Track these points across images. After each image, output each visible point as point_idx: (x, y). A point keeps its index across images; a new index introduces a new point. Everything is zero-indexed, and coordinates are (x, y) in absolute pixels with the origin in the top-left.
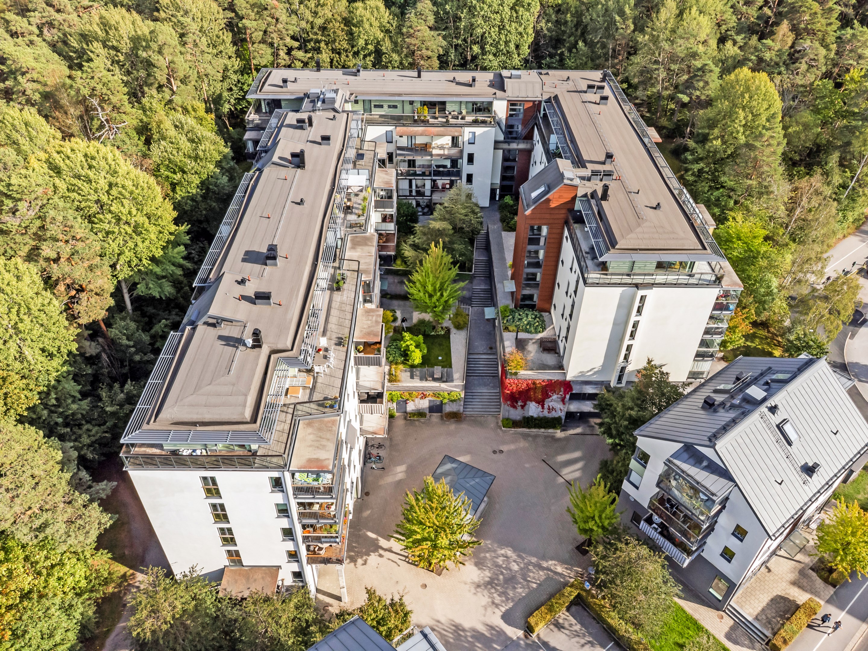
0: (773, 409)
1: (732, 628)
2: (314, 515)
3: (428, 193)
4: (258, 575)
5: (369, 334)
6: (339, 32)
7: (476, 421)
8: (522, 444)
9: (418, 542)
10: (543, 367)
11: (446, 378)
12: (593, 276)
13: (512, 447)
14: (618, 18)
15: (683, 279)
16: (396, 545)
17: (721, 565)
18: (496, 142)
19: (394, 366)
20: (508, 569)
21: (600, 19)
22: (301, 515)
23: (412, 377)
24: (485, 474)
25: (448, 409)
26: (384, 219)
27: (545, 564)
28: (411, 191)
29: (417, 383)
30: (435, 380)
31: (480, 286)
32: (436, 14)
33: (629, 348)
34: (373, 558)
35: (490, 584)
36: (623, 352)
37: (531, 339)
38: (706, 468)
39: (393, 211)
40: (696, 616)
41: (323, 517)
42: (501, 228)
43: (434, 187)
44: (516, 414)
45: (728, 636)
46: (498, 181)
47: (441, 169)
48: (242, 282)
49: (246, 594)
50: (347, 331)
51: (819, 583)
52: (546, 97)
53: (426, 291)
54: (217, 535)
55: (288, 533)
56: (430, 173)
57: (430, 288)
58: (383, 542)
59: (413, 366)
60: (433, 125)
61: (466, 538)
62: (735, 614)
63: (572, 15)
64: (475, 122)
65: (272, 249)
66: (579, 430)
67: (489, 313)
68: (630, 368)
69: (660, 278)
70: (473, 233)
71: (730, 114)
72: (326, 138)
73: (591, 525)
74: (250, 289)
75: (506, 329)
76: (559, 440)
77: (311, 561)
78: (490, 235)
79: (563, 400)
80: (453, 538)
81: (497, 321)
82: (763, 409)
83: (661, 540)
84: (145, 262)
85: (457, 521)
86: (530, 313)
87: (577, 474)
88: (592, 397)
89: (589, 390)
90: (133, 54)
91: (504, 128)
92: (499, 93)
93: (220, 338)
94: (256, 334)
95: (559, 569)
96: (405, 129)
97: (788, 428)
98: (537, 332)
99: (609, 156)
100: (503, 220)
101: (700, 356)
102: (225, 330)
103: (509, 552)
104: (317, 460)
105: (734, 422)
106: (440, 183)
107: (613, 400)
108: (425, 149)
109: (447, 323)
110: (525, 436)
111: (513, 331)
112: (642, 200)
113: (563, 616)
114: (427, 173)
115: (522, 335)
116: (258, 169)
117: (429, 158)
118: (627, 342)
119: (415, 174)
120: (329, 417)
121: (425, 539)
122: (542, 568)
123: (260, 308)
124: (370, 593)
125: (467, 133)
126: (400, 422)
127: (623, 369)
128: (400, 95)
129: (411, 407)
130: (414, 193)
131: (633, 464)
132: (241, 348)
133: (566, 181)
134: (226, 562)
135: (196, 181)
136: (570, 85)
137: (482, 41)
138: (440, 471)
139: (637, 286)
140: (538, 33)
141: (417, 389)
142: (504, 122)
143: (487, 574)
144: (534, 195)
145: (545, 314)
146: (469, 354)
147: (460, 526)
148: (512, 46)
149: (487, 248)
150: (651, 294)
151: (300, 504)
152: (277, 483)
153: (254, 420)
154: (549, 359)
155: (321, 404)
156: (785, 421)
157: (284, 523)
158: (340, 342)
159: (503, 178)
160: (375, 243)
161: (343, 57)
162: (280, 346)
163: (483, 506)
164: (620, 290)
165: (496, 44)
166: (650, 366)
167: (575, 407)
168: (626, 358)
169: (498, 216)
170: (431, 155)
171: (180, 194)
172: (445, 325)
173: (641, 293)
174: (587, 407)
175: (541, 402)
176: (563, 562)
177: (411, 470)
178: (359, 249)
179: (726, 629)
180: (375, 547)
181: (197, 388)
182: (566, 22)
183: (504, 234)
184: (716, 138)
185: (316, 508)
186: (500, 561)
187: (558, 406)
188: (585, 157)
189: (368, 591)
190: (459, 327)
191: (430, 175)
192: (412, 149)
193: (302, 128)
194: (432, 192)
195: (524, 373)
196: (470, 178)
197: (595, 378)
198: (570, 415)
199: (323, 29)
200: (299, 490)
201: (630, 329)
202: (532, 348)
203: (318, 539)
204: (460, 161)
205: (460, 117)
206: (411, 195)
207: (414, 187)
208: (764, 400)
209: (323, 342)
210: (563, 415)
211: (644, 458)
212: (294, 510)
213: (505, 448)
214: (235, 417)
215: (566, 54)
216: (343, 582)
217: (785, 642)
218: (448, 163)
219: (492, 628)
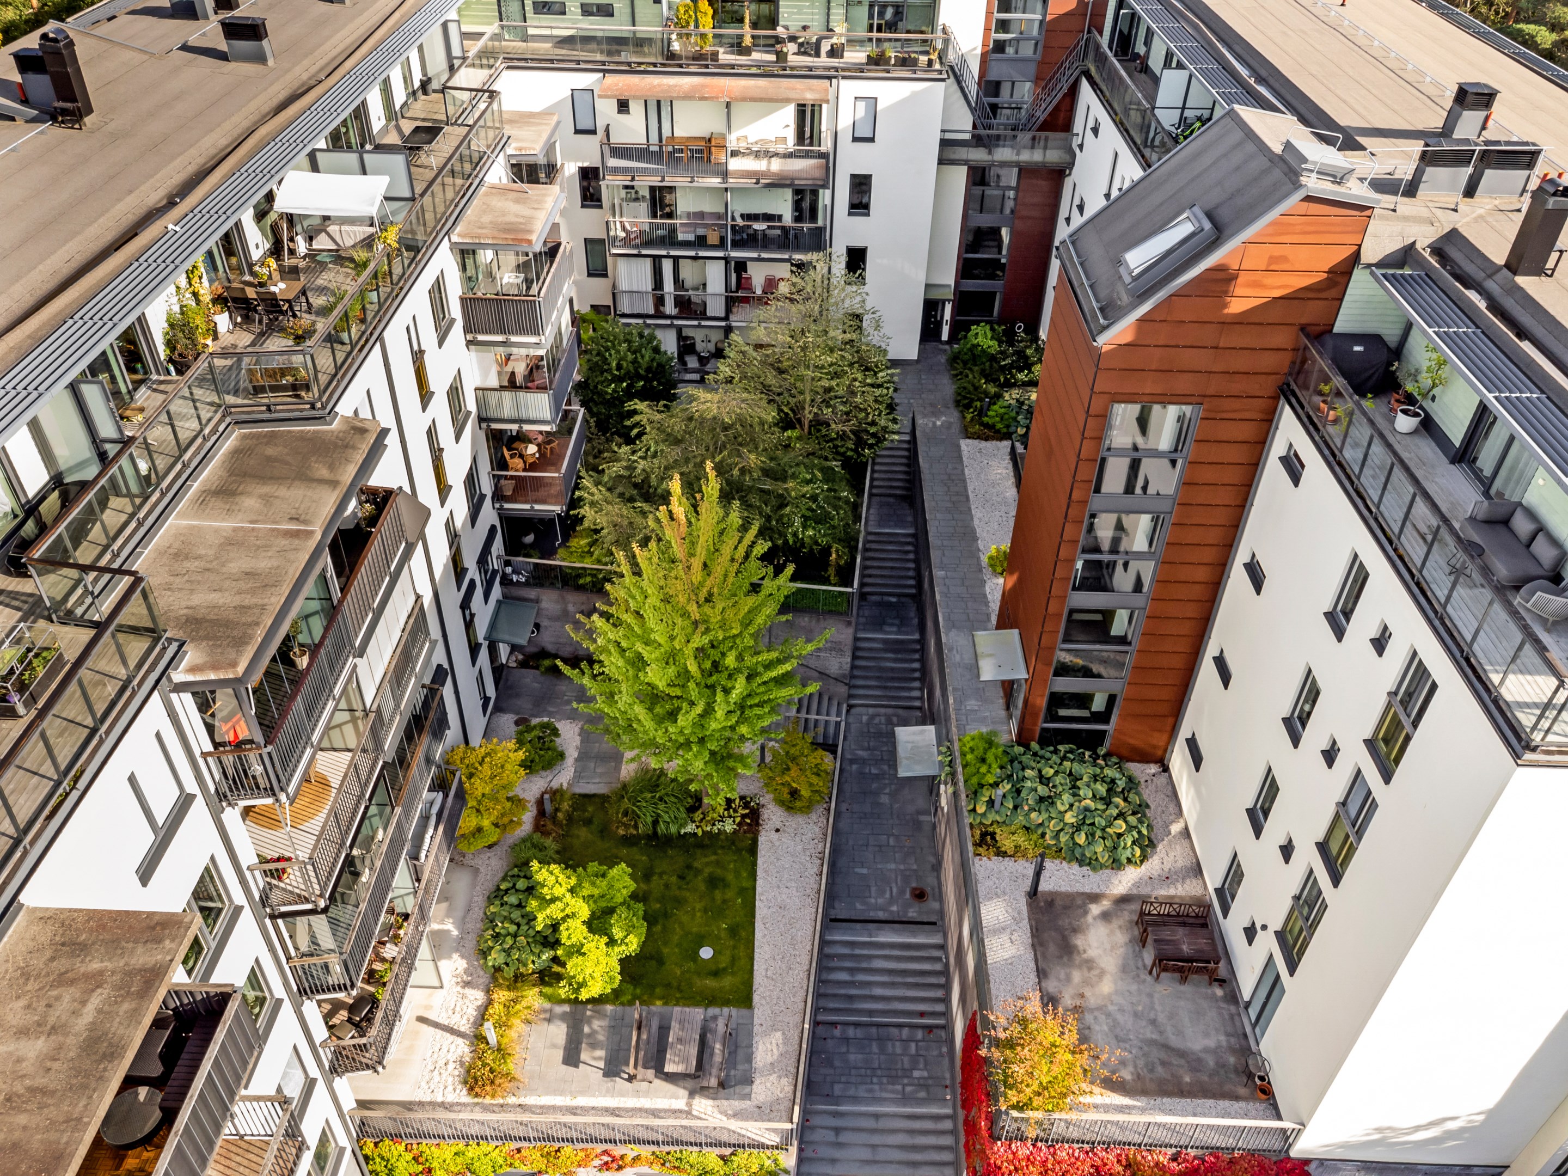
3: (716, 307)
11: (720, 1068)
18: (947, 140)
19: (502, 995)
23: (572, 1058)
28: (660, 301)
30: (667, 1076)
31: (880, 629)
37: (1095, 898)
42: (956, 428)
43: (738, 288)
46: (948, 276)
47: (760, 226)
56: (723, 239)
59: (578, 1005)
60: (731, 71)
64: (878, 64)
67: (914, 749)
70: (860, 443)
75: (987, 840)
78: (921, 449)
81: (945, 792)
86: (1086, 771)
91: (973, 89)
96: (634, 79)
98: (1118, 864)
99: (1479, 98)
100: (963, 401)
106: (757, 275)
108: (704, 153)
111: (1017, 853)
114: (713, 238)
115: (1057, 877)
117: (715, 181)
119: (670, 239)
125: (848, 101)
130: (670, 308)
133: (1313, 183)
142: (975, 67)
144: (1139, 258)
145: (1144, 771)
146: (830, 921)
149: (910, 494)
154: (1193, 1017)
159: (966, 269)
169: (947, 387)
170: (725, 174)
183: (967, 446)
190: (793, 802)
191: (722, 245)
192: (663, 152)
194: (731, 303)
202: (1102, 940)
204: (825, 197)
205: (825, 47)
206: (659, 314)
207: (669, 286)
218: (783, 206)
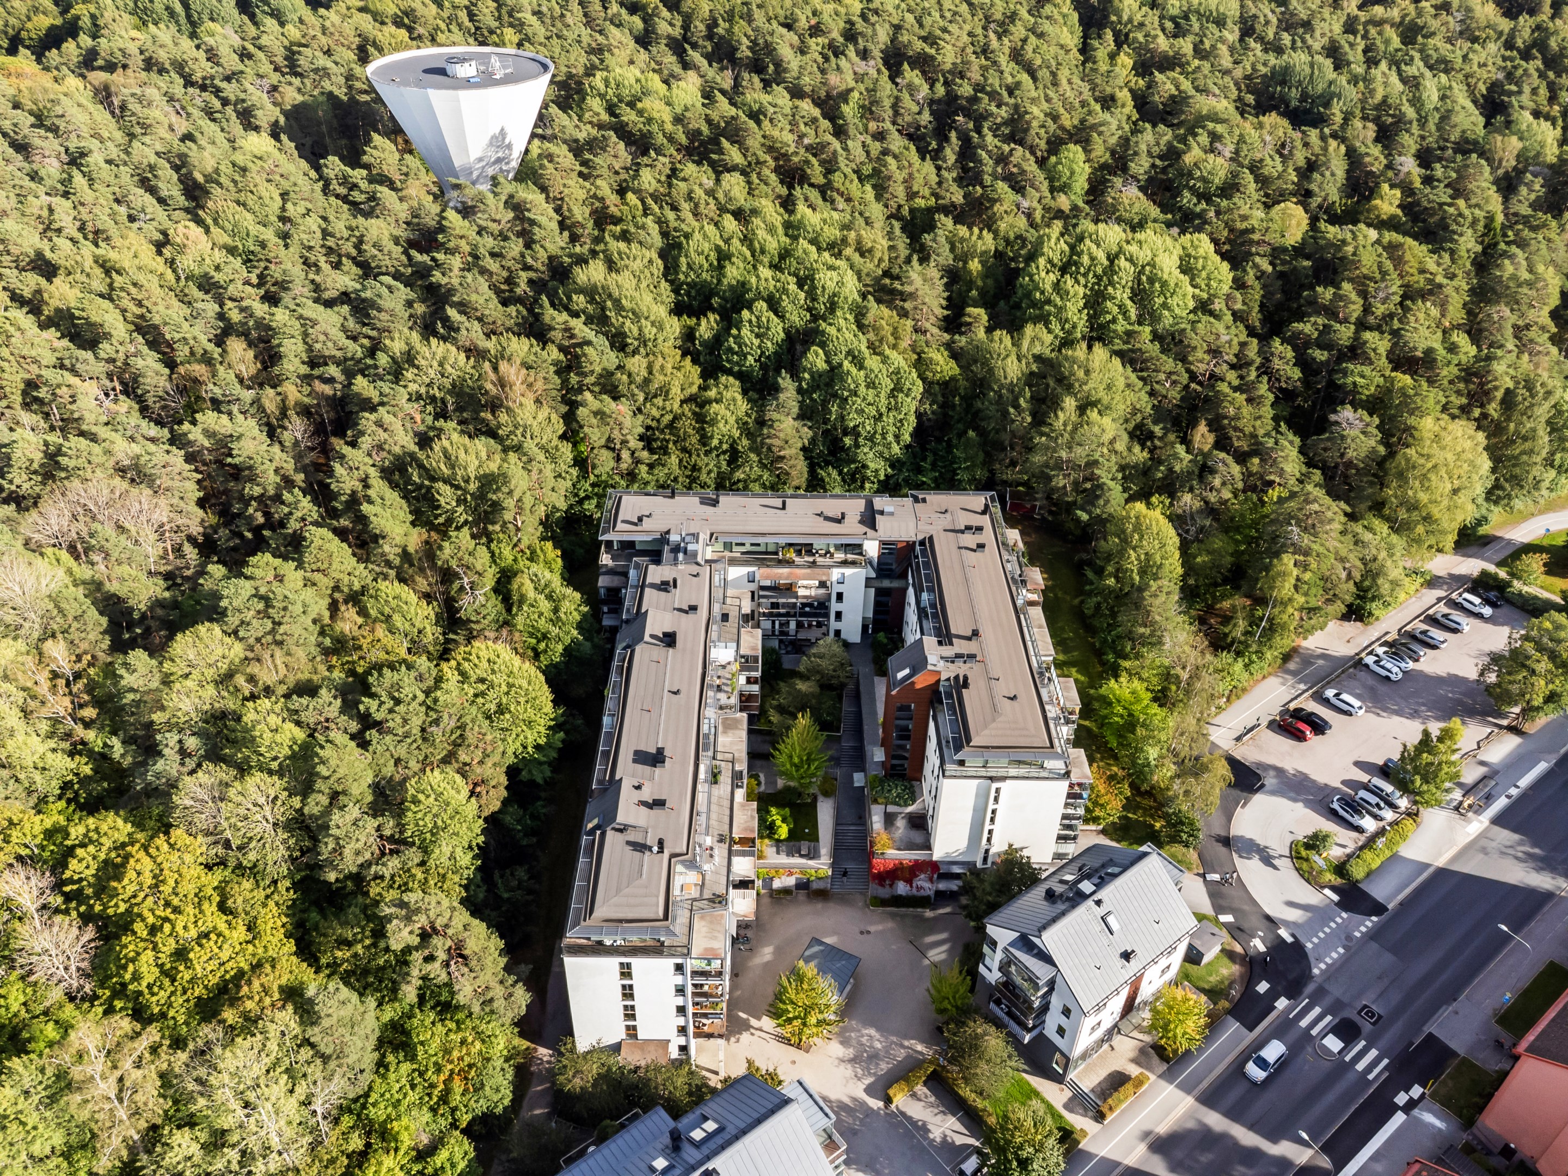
0: (1098, 903)
1: (1070, 1099)
2: (705, 995)
3: (792, 633)
4: (652, 1048)
5: (746, 829)
6: (691, 431)
7: (843, 900)
8: (890, 925)
9: (789, 1021)
10: (911, 846)
11: (813, 854)
12: (950, 768)
13: (880, 927)
14: (1012, 410)
15: (1034, 772)
16: (767, 1023)
17: (1056, 1039)
18: (868, 579)
20: (871, 1047)
21: (992, 408)
22: (695, 994)
23: (778, 853)
24: (851, 956)
25: (815, 886)
26: (749, 681)
27: (906, 1043)
28: (774, 631)
29: (783, 859)
30: (802, 856)
31: (847, 744)
32: (801, 403)
33: (990, 832)
34: (745, 1036)
35: (853, 1060)
36: (986, 835)
37: (900, 813)
38: (1035, 956)
39: (758, 674)
40: (1040, 1089)
41: (712, 996)
42: (873, 672)
43: (800, 625)
44: (884, 892)
45: (1066, 1106)
46: (870, 614)
47: (807, 610)
48: (638, 788)
49: (643, 1063)
50: (727, 827)
51: (1155, 1059)
52: (920, 537)
53: (793, 764)
54: (621, 1012)
55: (681, 1010)
56: (795, 613)
57: (796, 760)
58: (753, 1022)
59: (778, 841)
60: (798, 566)
61: (833, 1017)
62: (1074, 1086)
63: (962, 398)
64: (845, 563)
65: (660, 751)
66: (948, 910)
67: (859, 779)
68: (993, 850)
69: (1013, 772)
71: (1122, 553)
72: (693, 608)
73: (946, 1004)
74: (647, 794)
75: (875, 800)
76: (928, 920)
77: (697, 1035)
78: (861, 682)
79: (931, 880)
80: (820, 1017)
81: (866, 791)
82: (1090, 903)
83: (1006, 1019)
84: (530, 749)
85: (824, 1001)
86: (900, 783)
87: (943, 956)
88: (957, 876)
89: (957, 870)
90: (481, 496)
91: (876, 567)
92: (870, 533)
93: (628, 843)
94: (661, 843)
95: (920, 1047)
96: (768, 569)
97: (1110, 919)
98: (906, 805)
99: (975, 633)
100: (875, 662)
101: (1061, 838)
102: (632, 836)
103: (872, 1032)
104: (712, 949)
105: (1063, 914)
106: (806, 623)
107: (975, 883)
108: (789, 589)
109: (813, 790)
110: (893, 916)
111: (882, 804)
112: (1002, 689)
113: (921, 1089)
114: (792, 614)
115: (891, 809)
116: (628, 647)
117: (794, 598)
118: (987, 827)
119: (778, 615)
120: (719, 912)
121: (796, 1018)
122: (903, 1046)
123: (657, 812)
124: (750, 1063)
125: (836, 574)
126: (766, 901)
127: (987, 851)
128: (764, 534)
129: (777, 884)
131: (986, 949)
132: (647, 853)
133: (930, 667)
134: (623, 1036)
135: (560, 648)
136: (946, 521)
137: (855, 432)
138: (807, 953)
139: (992, 779)
140: (919, 415)
141: (784, 867)
142: (876, 560)
143: (850, 1052)
144: (900, 675)
145: (915, 785)
146: (837, 824)
147: (828, 1006)
148: (890, 438)
149: (857, 696)
150: (1005, 786)
151: (695, 986)
152: (679, 968)
153: (666, 918)
154: (917, 837)
155: (711, 901)
156: (1109, 913)
157: (680, 1001)
158: (721, 840)
159: (876, 613)
160: (745, 726)
161: (694, 457)
162: (678, 851)
163: (849, 988)
164: (976, 782)
165: (871, 439)
166: (1011, 851)
167: (942, 886)
168: (989, 840)
169: (870, 654)
170: (797, 596)
171: (544, 660)
172: (812, 791)
173: (995, 785)
174: (954, 886)
175: (909, 881)
176: (922, 1041)
177: (778, 951)
178: (730, 733)
179: (1065, 1100)
180: (746, 1027)
181: (618, 891)
182: (954, 406)
183: (876, 679)
184: (1110, 575)
185: (706, 988)
186: (864, 1040)
187: (927, 885)
188: (953, 631)
189: (748, 1061)
190: (826, 794)
191: (795, 615)
192: (775, 588)
193: (666, 591)
194: (797, 632)
195: (892, 853)
196: (839, 615)
197: (961, 859)
198: (939, 893)
199: (671, 425)
200: (695, 973)
201: (989, 815)
202: (901, 823)
203: (705, 1016)
204: (828, 600)
205: (828, 556)
206: (773, 635)
207: (777, 627)
208: (1094, 893)
209: (709, 841)
210: (932, 893)
211: (994, 944)
212: (690, 990)
213: (872, 929)
214: (652, 916)
215: (955, 441)
216: (721, 1056)
217: (1111, 1109)
218: (815, 604)
219: (854, 1099)
